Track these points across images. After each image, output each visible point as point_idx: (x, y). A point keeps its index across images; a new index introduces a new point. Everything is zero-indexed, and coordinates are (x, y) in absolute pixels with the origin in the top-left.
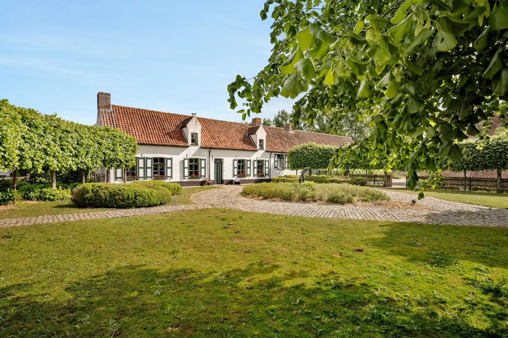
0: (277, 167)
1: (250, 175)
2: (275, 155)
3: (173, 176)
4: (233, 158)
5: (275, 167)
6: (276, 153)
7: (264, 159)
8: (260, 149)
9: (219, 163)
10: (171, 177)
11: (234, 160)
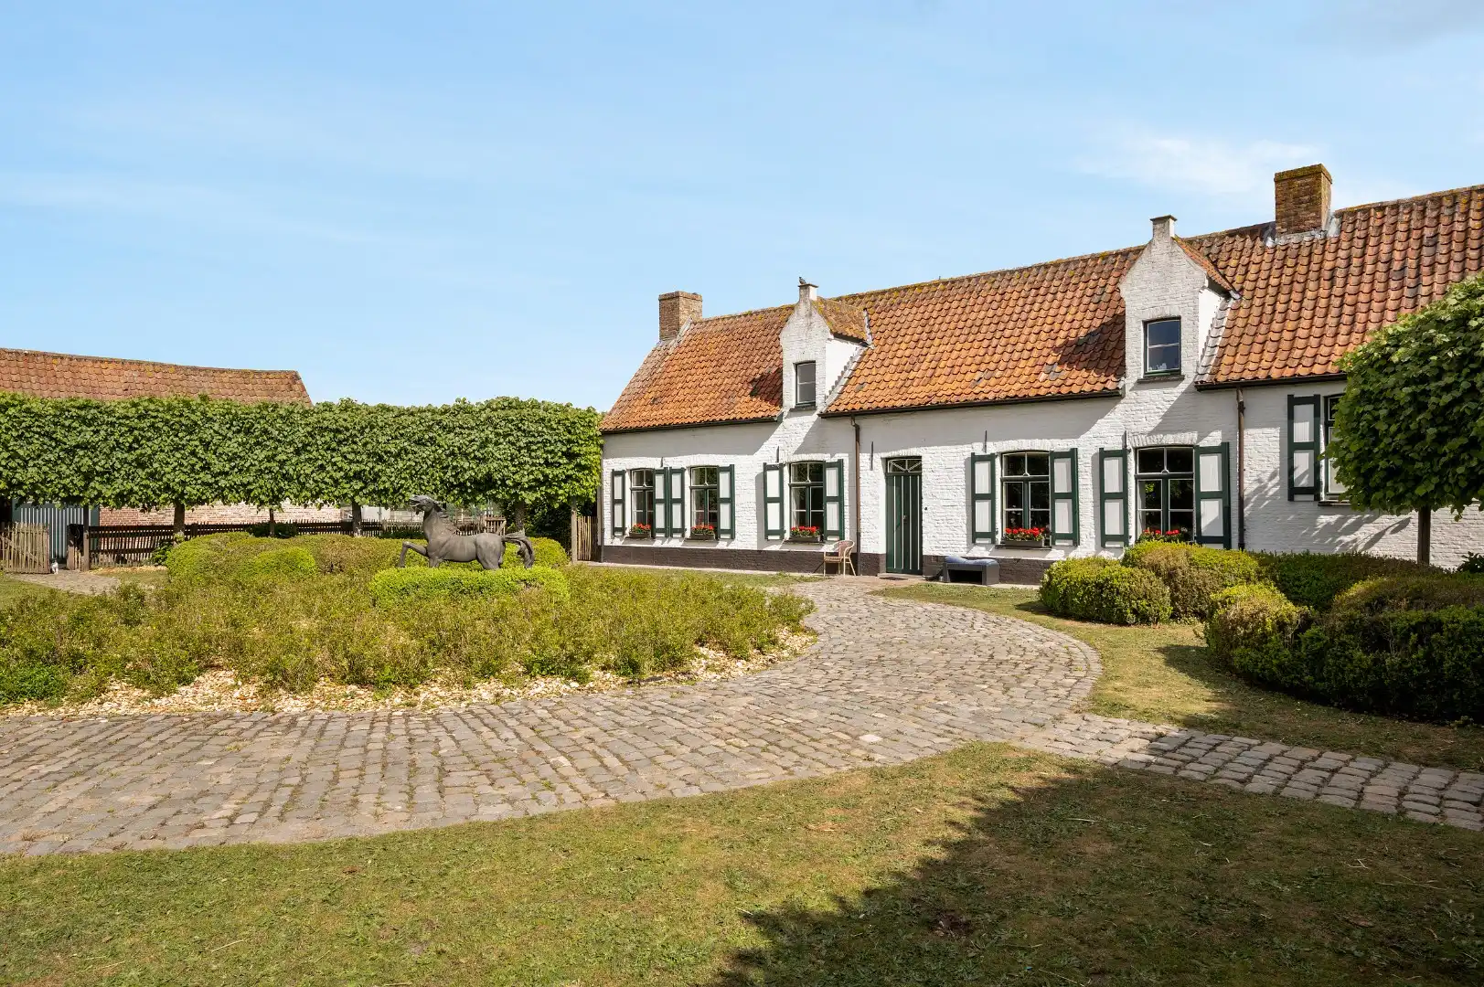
0: (1314, 490)
1: (1074, 538)
2: (1293, 402)
3: (737, 528)
4: (966, 451)
5: (1293, 491)
6: (1300, 392)
7: (1187, 438)
8: (1147, 381)
9: (905, 477)
10: (731, 532)
11: (975, 459)
